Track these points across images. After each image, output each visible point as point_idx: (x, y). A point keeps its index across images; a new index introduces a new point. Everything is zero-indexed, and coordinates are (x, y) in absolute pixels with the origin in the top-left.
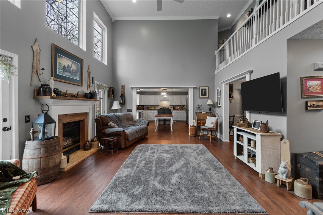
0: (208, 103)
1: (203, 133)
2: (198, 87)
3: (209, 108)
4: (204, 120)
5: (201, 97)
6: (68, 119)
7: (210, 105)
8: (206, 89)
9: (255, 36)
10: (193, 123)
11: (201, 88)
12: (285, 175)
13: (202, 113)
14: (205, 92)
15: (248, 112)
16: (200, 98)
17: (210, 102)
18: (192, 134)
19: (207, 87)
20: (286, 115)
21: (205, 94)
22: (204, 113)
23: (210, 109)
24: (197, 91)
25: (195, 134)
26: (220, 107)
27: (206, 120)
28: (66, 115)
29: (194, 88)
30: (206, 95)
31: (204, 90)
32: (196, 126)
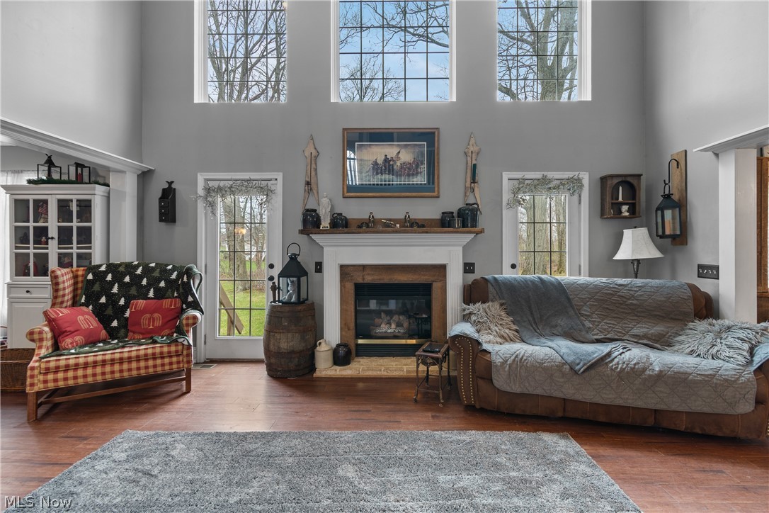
6: (368, 274)
28: (364, 267)
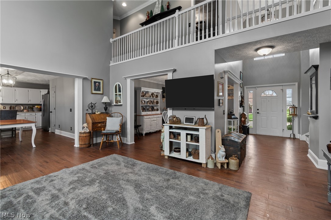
0: (103, 101)
1: (96, 140)
2: (90, 79)
3: (105, 106)
4: (104, 122)
5: (94, 92)
7: (106, 103)
8: (99, 83)
9: (177, 38)
10: (83, 128)
11: (93, 80)
12: (224, 158)
13: (96, 113)
14: (98, 86)
15: (170, 109)
16: (93, 94)
17: (105, 99)
18: (85, 144)
19: (102, 80)
20: (213, 110)
21: (99, 89)
22: (99, 113)
23: (106, 109)
24: (88, 84)
25: (89, 144)
26: (121, 105)
27: (106, 122)
29: (84, 79)
30: (100, 91)
31: (97, 83)
32: (90, 132)
